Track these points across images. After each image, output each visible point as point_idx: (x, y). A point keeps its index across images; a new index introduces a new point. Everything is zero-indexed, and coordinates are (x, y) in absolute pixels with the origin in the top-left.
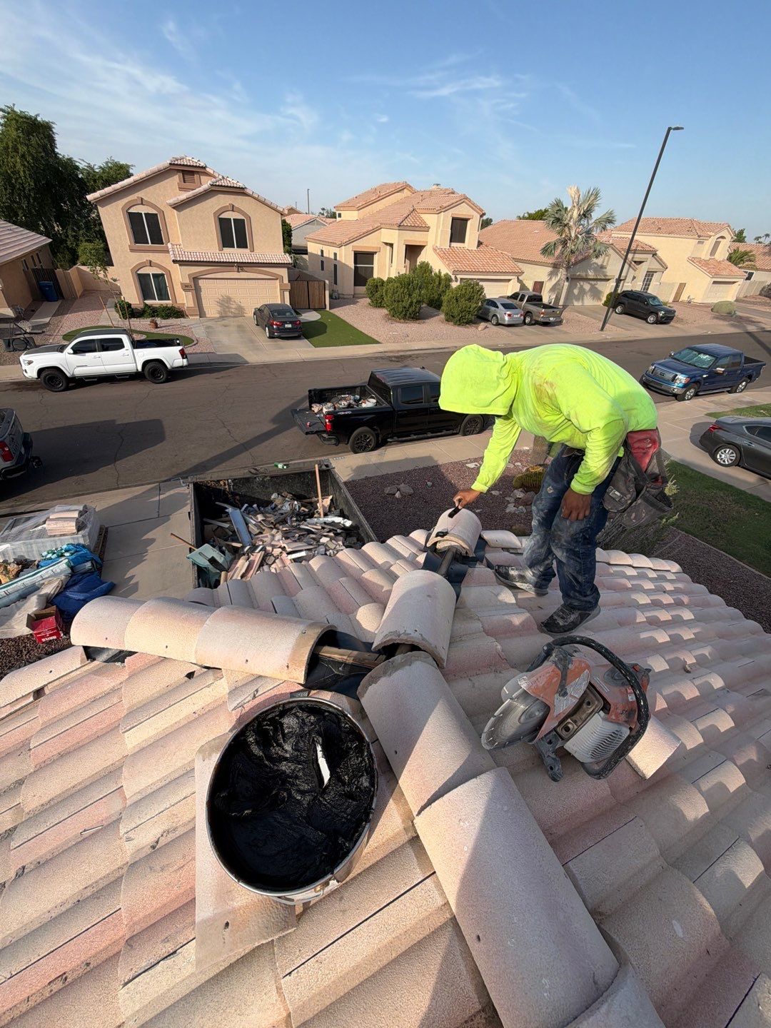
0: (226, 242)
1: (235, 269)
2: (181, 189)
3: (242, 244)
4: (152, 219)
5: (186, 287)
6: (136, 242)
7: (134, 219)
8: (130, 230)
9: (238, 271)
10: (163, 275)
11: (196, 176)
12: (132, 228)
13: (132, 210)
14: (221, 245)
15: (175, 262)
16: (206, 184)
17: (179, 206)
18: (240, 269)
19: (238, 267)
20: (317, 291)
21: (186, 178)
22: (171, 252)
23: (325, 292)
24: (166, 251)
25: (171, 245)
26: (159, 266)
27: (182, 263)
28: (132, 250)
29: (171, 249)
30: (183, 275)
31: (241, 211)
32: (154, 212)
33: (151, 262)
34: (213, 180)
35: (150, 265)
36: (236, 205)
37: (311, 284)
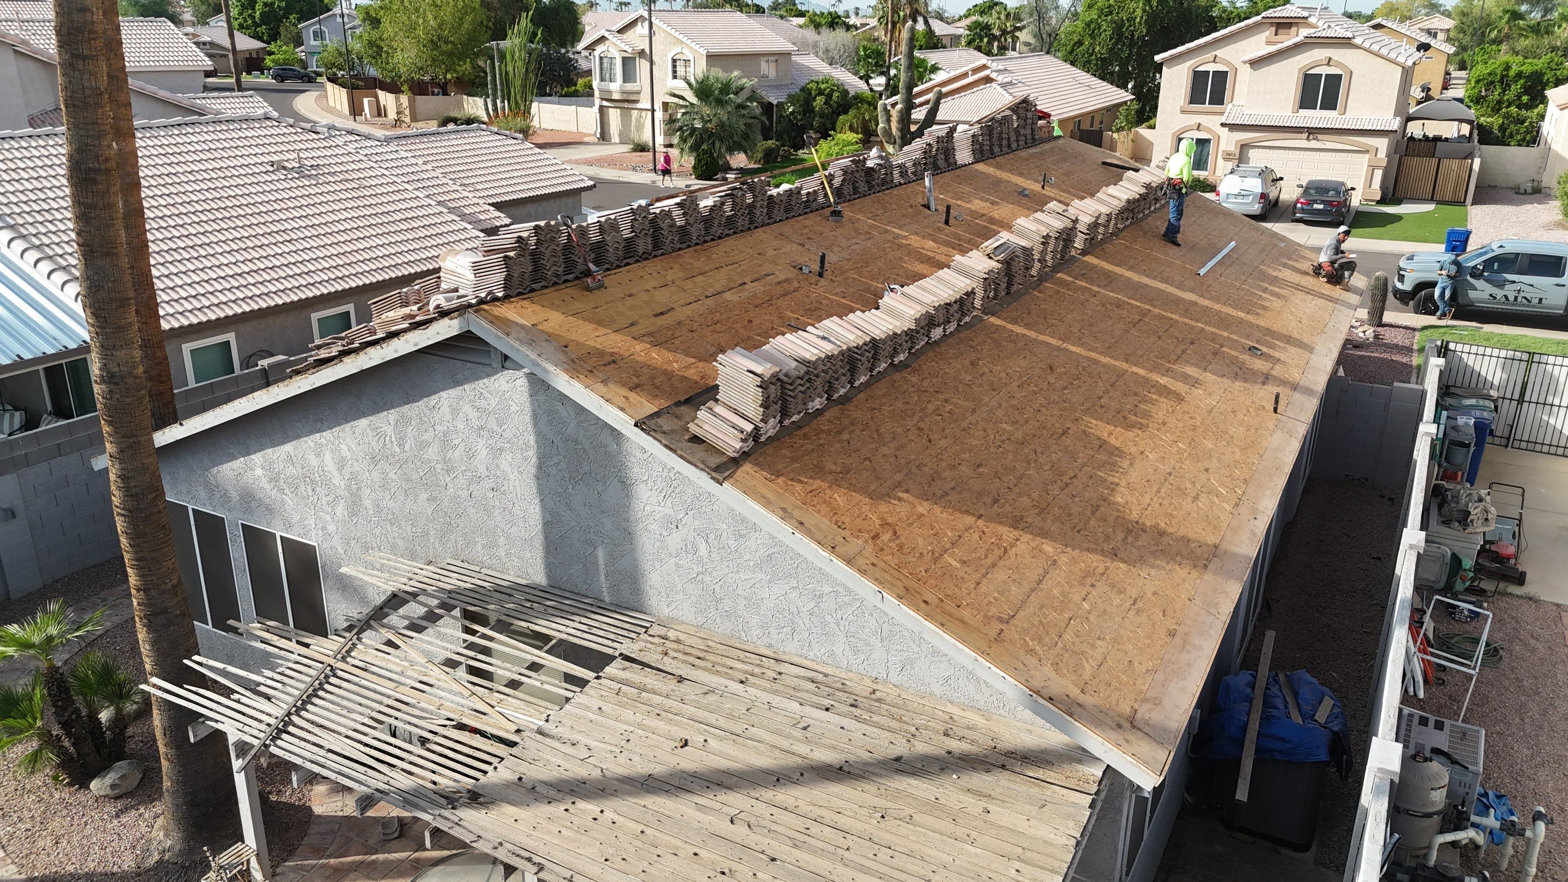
0: (1307, 101)
1: (1305, 135)
2: (1269, 43)
3: (1330, 103)
4: (1221, 77)
5: (1228, 157)
6: (1192, 102)
7: (1199, 78)
8: (1189, 89)
9: (1308, 139)
10: (1208, 141)
11: (1294, 29)
12: (1193, 88)
13: (1200, 69)
14: (1297, 105)
15: (1223, 125)
16: (1301, 34)
17: (1256, 63)
18: (1311, 137)
19: (1310, 134)
20: (1453, 176)
21: (1280, 31)
22: (1226, 115)
23: (1469, 176)
24: (1222, 113)
25: (1230, 105)
26: (1208, 130)
27: (1233, 127)
28: (1183, 112)
29: (1228, 111)
30: (1228, 141)
31: (1339, 65)
32: (1225, 69)
33: (1199, 124)
34: (1313, 31)
35: (1198, 129)
36: (1334, 58)
37: (1445, 162)
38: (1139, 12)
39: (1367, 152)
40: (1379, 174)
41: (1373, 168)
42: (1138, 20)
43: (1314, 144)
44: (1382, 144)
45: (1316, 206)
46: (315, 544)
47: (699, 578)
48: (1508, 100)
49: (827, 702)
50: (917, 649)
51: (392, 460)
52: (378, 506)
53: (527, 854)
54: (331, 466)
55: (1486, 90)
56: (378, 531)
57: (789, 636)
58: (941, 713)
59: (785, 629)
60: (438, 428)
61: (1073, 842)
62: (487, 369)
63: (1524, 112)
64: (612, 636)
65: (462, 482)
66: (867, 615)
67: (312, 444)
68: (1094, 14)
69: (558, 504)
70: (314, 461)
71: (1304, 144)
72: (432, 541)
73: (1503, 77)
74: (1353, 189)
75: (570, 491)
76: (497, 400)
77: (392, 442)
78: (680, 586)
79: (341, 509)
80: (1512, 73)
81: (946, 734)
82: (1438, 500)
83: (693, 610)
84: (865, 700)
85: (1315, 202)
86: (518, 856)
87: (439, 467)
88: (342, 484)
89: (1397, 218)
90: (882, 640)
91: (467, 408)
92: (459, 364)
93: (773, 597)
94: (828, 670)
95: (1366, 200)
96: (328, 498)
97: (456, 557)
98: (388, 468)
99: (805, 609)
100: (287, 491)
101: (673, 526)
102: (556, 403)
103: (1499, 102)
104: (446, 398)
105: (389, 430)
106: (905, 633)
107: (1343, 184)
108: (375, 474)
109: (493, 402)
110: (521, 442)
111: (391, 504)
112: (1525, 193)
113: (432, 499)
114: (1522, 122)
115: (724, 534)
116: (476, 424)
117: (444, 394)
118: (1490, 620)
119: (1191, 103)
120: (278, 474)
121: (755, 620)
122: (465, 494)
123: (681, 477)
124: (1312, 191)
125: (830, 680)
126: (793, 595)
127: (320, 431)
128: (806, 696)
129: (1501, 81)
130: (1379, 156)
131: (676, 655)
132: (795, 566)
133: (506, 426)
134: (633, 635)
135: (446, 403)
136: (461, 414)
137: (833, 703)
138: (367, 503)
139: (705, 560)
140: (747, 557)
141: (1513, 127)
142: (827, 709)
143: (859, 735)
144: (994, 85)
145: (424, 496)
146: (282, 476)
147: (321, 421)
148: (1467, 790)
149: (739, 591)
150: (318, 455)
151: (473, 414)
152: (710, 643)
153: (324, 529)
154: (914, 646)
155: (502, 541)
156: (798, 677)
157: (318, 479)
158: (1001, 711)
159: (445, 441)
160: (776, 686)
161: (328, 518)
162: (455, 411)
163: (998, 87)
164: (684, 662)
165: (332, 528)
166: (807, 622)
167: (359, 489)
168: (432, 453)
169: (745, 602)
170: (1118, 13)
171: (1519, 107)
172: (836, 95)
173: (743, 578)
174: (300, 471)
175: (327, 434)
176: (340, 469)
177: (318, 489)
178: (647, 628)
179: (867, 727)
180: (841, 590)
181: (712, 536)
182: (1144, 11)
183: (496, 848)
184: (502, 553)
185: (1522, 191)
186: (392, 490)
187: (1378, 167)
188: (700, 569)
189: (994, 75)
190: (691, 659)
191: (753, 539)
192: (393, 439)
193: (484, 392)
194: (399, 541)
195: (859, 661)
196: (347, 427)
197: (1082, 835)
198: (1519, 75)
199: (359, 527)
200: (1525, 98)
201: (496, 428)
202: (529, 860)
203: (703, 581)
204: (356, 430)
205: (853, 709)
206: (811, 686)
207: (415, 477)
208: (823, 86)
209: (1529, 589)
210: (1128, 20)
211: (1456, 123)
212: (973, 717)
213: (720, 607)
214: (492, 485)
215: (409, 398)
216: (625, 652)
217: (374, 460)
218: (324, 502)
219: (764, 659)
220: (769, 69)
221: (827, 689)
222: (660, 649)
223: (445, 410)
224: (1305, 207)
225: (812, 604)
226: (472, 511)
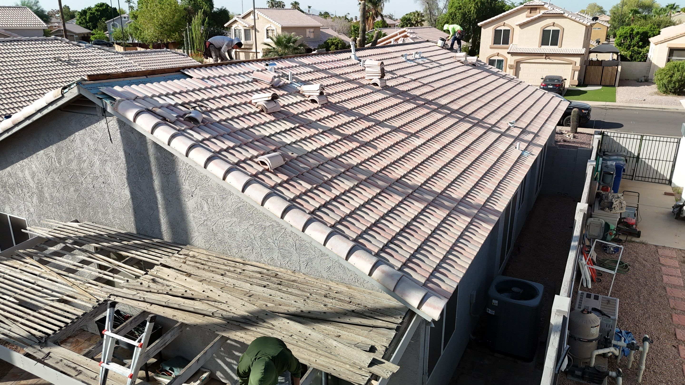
0: (544, 42)
1: (544, 57)
2: (527, 17)
3: (555, 43)
4: (507, 32)
5: (511, 67)
7: (497, 33)
8: (493, 38)
9: (545, 58)
10: (502, 61)
11: (538, 11)
12: (495, 37)
13: (498, 29)
14: (540, 44)
15: (508, 53)
16: (541, 12)
17: (522, 26)
18: (547, 57)
19: (546, 56)
20: (610, 73)
21: (532, 11)
22: (509, 49)
23: (617, 74)
24: (508, 48)
25: (511, 45)
26: (502, 56)
27: (513, 54)
28: (491, 48)
29: (510, 47)
30: (511, 60)
31: (558, 25)
32: (509, 29)
33: (498, 53)
34: (546, 11)
35: (498, 55)
36: (556, 23)
37: (606, 68)
38: (473, 8)
39: (571, 64)
40: (577, 73)
41: (574, 71)
42: (472, 12)
43: (548, 61)
44: (578, 60)
45: (549, 86)
46: (25, 219)
47: (205, 223)
48: (633, 44)
49: (265, 283)
50: (314, 253)
51: (56, 171)
52: (52, 196)
53: (74, 366)
54: (29, 177)
55: (624, 40)
56: (53, 210)
57: (251, 251)
58: (325, 286)
59: (249, 248)
60: (76, 151)
61: (384, 349)
62: (96, 117)
63: (640, 49)
64: (159, 255)
65: (89, 180)
66: (288, 236)
67: (19, 166)
68: (453, 10)
69: (135, 188)
70: (21, 175)
71: (544, 61)
72: (78, 213)
73: (631, 34)
74: (565, 79)
75: (140, 180)
76: (102, 133)
77: (55, 161)
78: (196, 228)
79: (35, 199)
80: (634, 32)
81: (325, 296)
82: (599, 199)
83: (203, 241)
84: (286, 281)
85: (549, 85)
86: (69, 366)
87: (78, 172)
88: (34, 186)
89: (585, 92)
90: (296, 249)
91: (88, 140)
92: (82, 116)
93: (242, 231)
94: (270, 268)
95: (572, 85)
96: (29, 194)
97: (90, 220)
98: (54, 175)
99: (258, 236)
100: (10, 192)
101: (190, 196)
102: (129, 133)
103: (630, 45)
104: (78, 135)
105: (53, 155)
106: (307, 245)
107: (561, 77)
108: (49, 179)
109: (100, 135)
110: (115, 156)
111: (58, 195)
112: (641, 81)
113: (76, 190)
114: (640, 53)
115: (215, 198)
116: (93, 148)
117: (77, 133)
118: (622, 250)
119: (494, 44)
120: (6, 183)
121: (234, 244)
122: (91, 186)
123: (192, 168)
124: (548, 80)
125: (270, 272)
126: (251, 229)
127: (22, 159)
128: (255, 280)
129: (630, 36)
130: (577, 65)
131: (190, 263)
132: (251, 212)
133: (107, 148)
134: (170, 254)
135: (78, 138)
136: (86, 143)
137: (268, 283)
138: (47, 195)
139: (207, 213)
140: (228, 210)
141: (636, 56)
142: (265, 287)
143: (279, 298)
144: (408, 38)
145: (72, 189)
146: (7, 184)
147: (22, 153)
148: (610, 329)
149: (225, 229)
150: (22, 171)
151: (91, 143)
152: (210, 257)
153: (28, 210)
154: (312, 251)
155: (110, 210)
156: (253, 271)
157: (23, 184)
158: (357, 284)
159: (79, 158)
160: (240, 276)
161: (30, 205)
162: (82, 141)
163: (410, 39)
164: (194, 266)
165: (32, 210)
166: (259, 243)
167: (42, 188)
168: (74, 165)
169: (228, 235)
170: (463, 9)
171: (639, 47)
172: (340, 45)
173: (226, 221)
174: (15, 180)
175: (26, 160)
176: (33, 178)
177: (24, 190)
178: (179, 251)
179: (283, 294)
180: (275, 224)
181: (209, 200)
182: (475, 8)
183: (57, 363)
184: (111, 217)
185: (640, 81)
186: (58, 187)
187: (577, 70)
188: (205, 218)
189: (408, 35)
190: (198, 265)
191: (230, 199)
192: (56, 159)
193: (95, 130)
194: (63, 214)
195: (286, 262)
196: (34, 156)
197: (390, 345)
198: (638, 33)
199: (44, 209)
200: (641, 43)
201: (102, 149)
202: (75, 368)
203: (207, 225)
204: (38, 156)
205: (279, 286)
206: (259, 276)
207: (67, 179)
208: (334, 41)
209: (641, 239)
210: (468, 12)
211: (611, 54)
212: (343, 288)
213: (216, 238)
214: (103, 180)
215: (62, 138)
216: (162, 262)
217: (48, 172)
218: (27, 196)
219: (237, 264)
220: (310, 34)
221: (267, 277)
222: (182, 260)
223: (78, 141)
224: (545, 87)
225: (261, 233)
226: (95, 195)
